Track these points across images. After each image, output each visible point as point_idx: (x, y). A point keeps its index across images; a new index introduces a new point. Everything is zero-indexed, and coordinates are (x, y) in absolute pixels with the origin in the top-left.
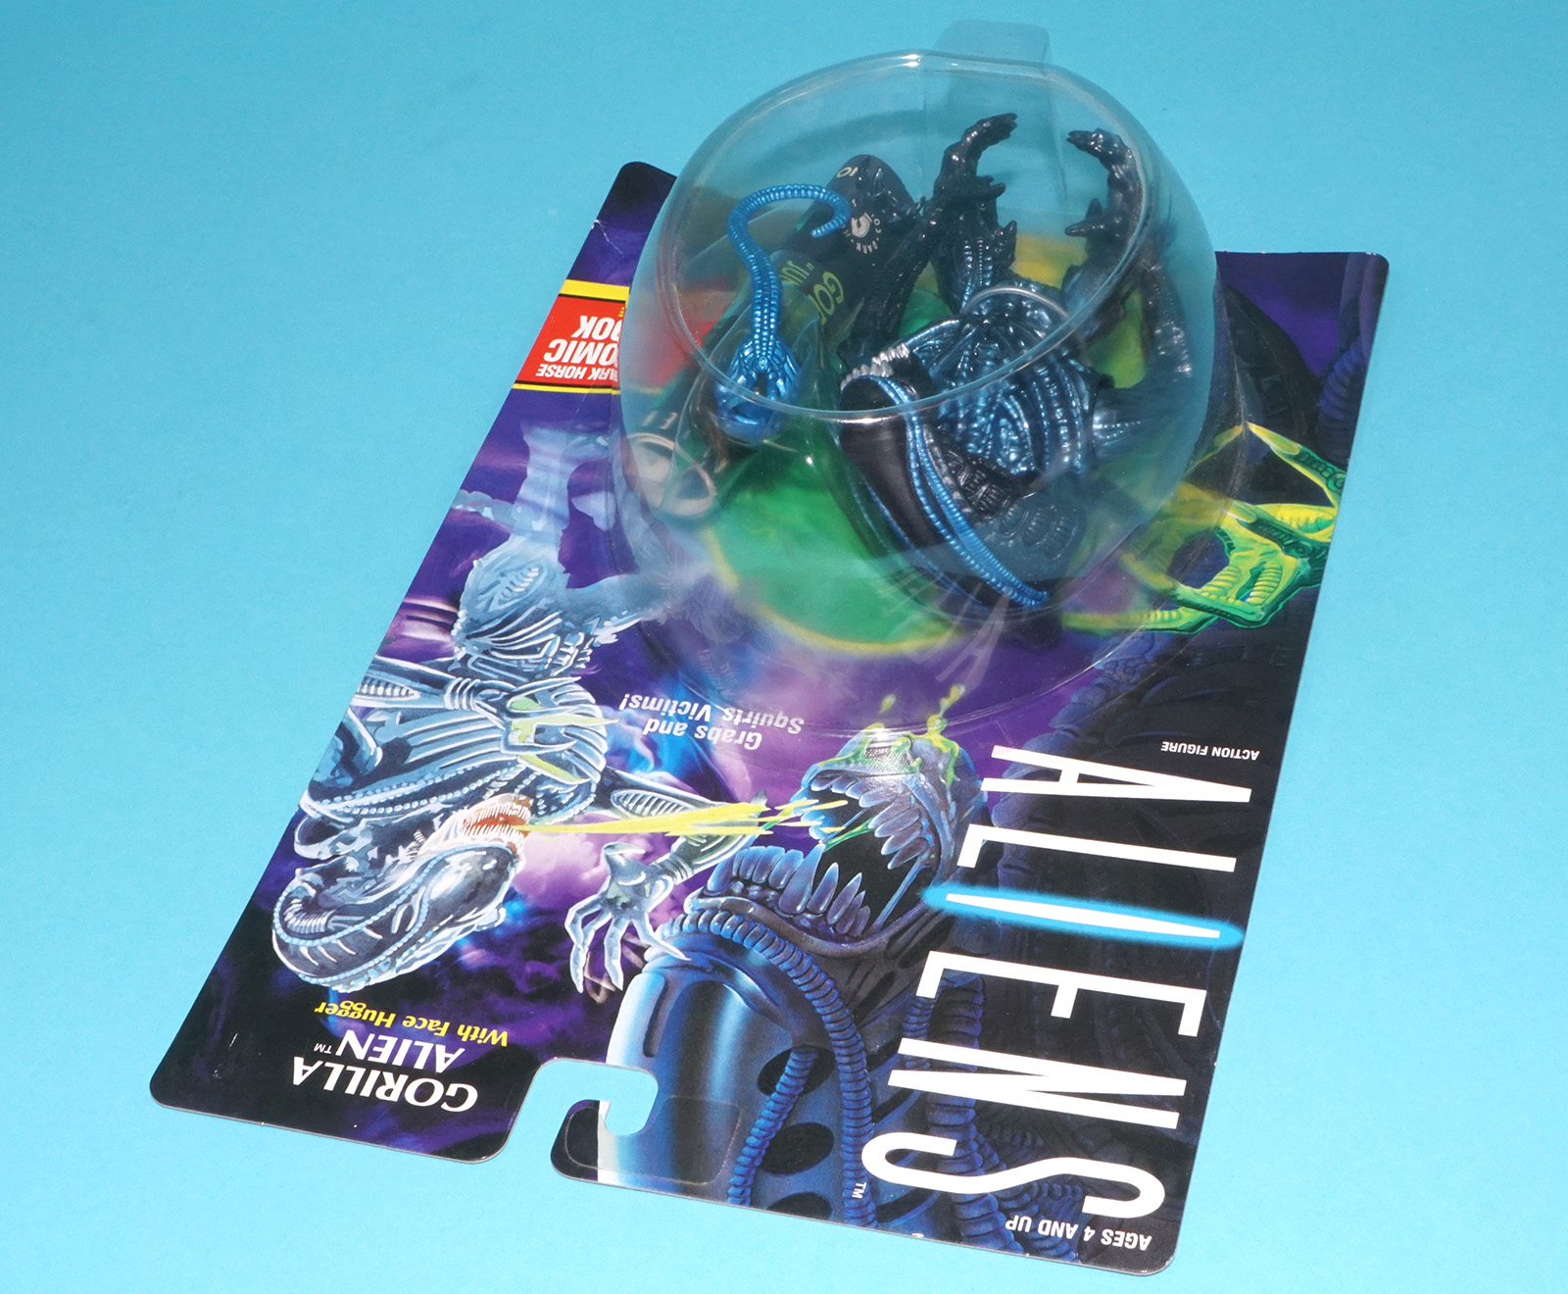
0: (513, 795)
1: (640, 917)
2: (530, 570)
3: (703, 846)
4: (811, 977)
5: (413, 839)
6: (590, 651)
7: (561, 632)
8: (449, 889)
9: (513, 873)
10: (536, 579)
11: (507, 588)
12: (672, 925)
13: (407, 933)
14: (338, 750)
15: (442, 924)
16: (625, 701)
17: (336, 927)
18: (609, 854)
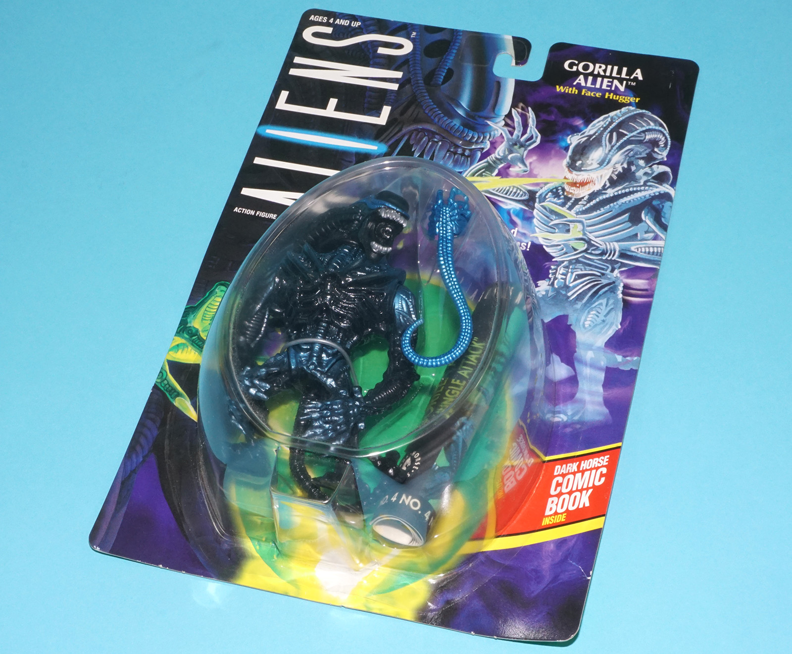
0: (575, 197)
1: (508, 139)
2: (590, 326)
3: (484, 172)
4: (434, 114)
5: (617, 175)
6: (550, 276)
7: (567, 288)
8: (595, 152)
9: (567, 160)
10: (586, 320)
11: (599, 313)
12: (494, 136)
13: (608, 133)
14: (664, 218)
15: (594, 137)
16: (529, 247)
17: (641, 134)
18: (526, 168)
